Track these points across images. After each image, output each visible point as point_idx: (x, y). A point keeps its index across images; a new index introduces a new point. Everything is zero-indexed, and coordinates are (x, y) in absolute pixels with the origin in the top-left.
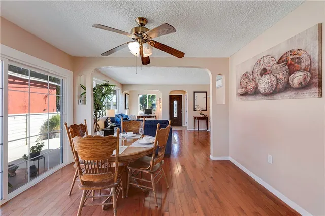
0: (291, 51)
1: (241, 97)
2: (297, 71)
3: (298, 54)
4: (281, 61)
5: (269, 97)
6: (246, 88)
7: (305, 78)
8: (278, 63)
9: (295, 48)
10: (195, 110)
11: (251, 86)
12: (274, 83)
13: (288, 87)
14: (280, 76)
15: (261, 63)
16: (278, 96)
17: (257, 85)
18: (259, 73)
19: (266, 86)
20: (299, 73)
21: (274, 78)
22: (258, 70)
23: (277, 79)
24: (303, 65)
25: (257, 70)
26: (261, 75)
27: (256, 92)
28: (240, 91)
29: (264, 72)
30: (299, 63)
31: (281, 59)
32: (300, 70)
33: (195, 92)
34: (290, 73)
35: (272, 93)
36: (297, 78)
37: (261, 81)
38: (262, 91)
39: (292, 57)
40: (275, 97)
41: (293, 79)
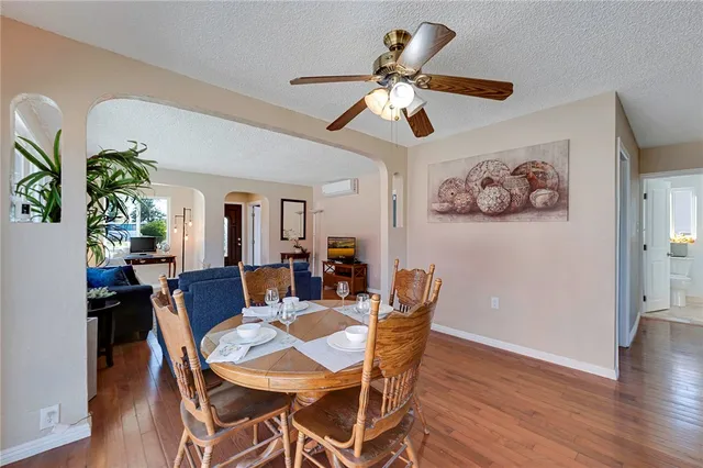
0: (533, 163)
1: (441, 216)
2: (541, 188)
3: (542, 168)
4: (518, 172)
5: (498, 219)
6: (452, 202)
7: (551, 198)
8: (513, 174)
9: (539, 160)
10: (282, 239)
11: (462, 200)
12: (507, 200)
13: (527, 206)
14: (516, 190)
15: (484, 168)
16: (513, 217)
17: (475, 199)
18: (479, 183)
19: (492, 203)
20: (543, 191)
21: (505, 193)
22: (477, 179)
23: (511, 195)
24: (549, 183)
25: (474, 178)
26: (484, 186)
27: (473, 210)
28: (436, 206)
29: (488, 182)
30: (545, 179)
31: (517, 169)
32: (545, 187)
33: (283, 200)
34: (532, 189)
35: (503, 212)
36: (540, 197)
37: (482, 195)
38: (484, 208)
39: (534, 170)
40: (508, 218)
41: (536, 196)
